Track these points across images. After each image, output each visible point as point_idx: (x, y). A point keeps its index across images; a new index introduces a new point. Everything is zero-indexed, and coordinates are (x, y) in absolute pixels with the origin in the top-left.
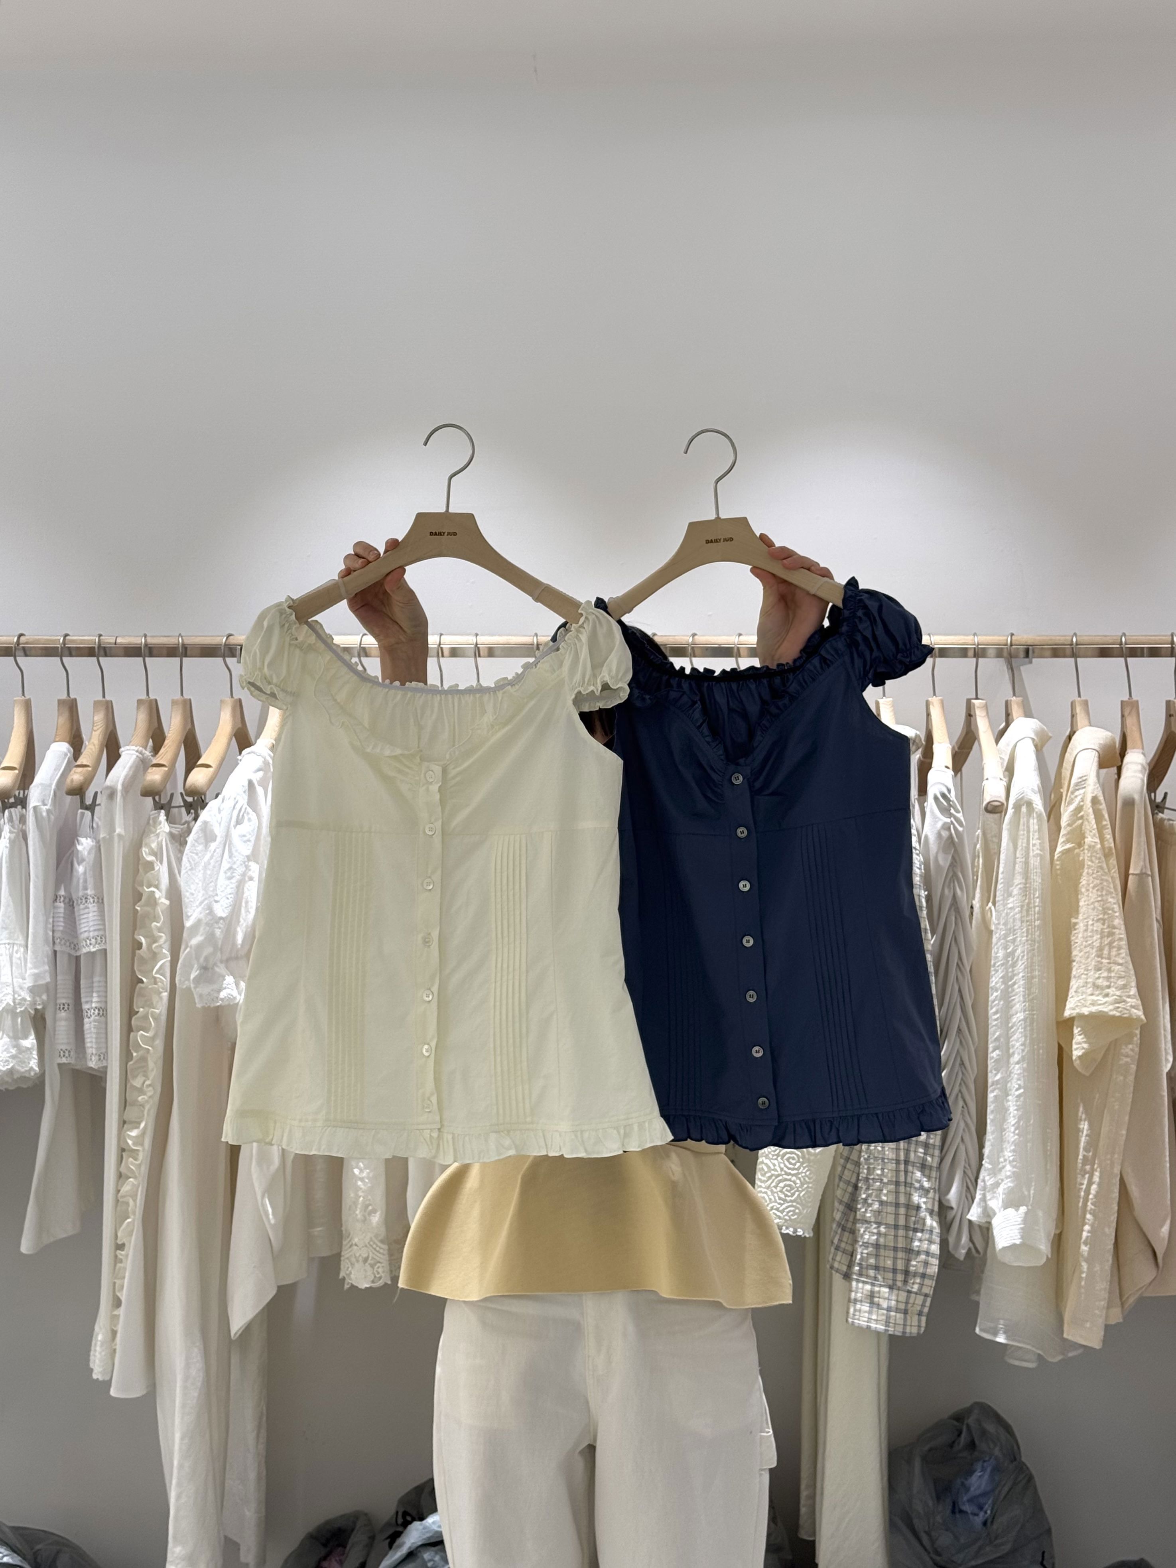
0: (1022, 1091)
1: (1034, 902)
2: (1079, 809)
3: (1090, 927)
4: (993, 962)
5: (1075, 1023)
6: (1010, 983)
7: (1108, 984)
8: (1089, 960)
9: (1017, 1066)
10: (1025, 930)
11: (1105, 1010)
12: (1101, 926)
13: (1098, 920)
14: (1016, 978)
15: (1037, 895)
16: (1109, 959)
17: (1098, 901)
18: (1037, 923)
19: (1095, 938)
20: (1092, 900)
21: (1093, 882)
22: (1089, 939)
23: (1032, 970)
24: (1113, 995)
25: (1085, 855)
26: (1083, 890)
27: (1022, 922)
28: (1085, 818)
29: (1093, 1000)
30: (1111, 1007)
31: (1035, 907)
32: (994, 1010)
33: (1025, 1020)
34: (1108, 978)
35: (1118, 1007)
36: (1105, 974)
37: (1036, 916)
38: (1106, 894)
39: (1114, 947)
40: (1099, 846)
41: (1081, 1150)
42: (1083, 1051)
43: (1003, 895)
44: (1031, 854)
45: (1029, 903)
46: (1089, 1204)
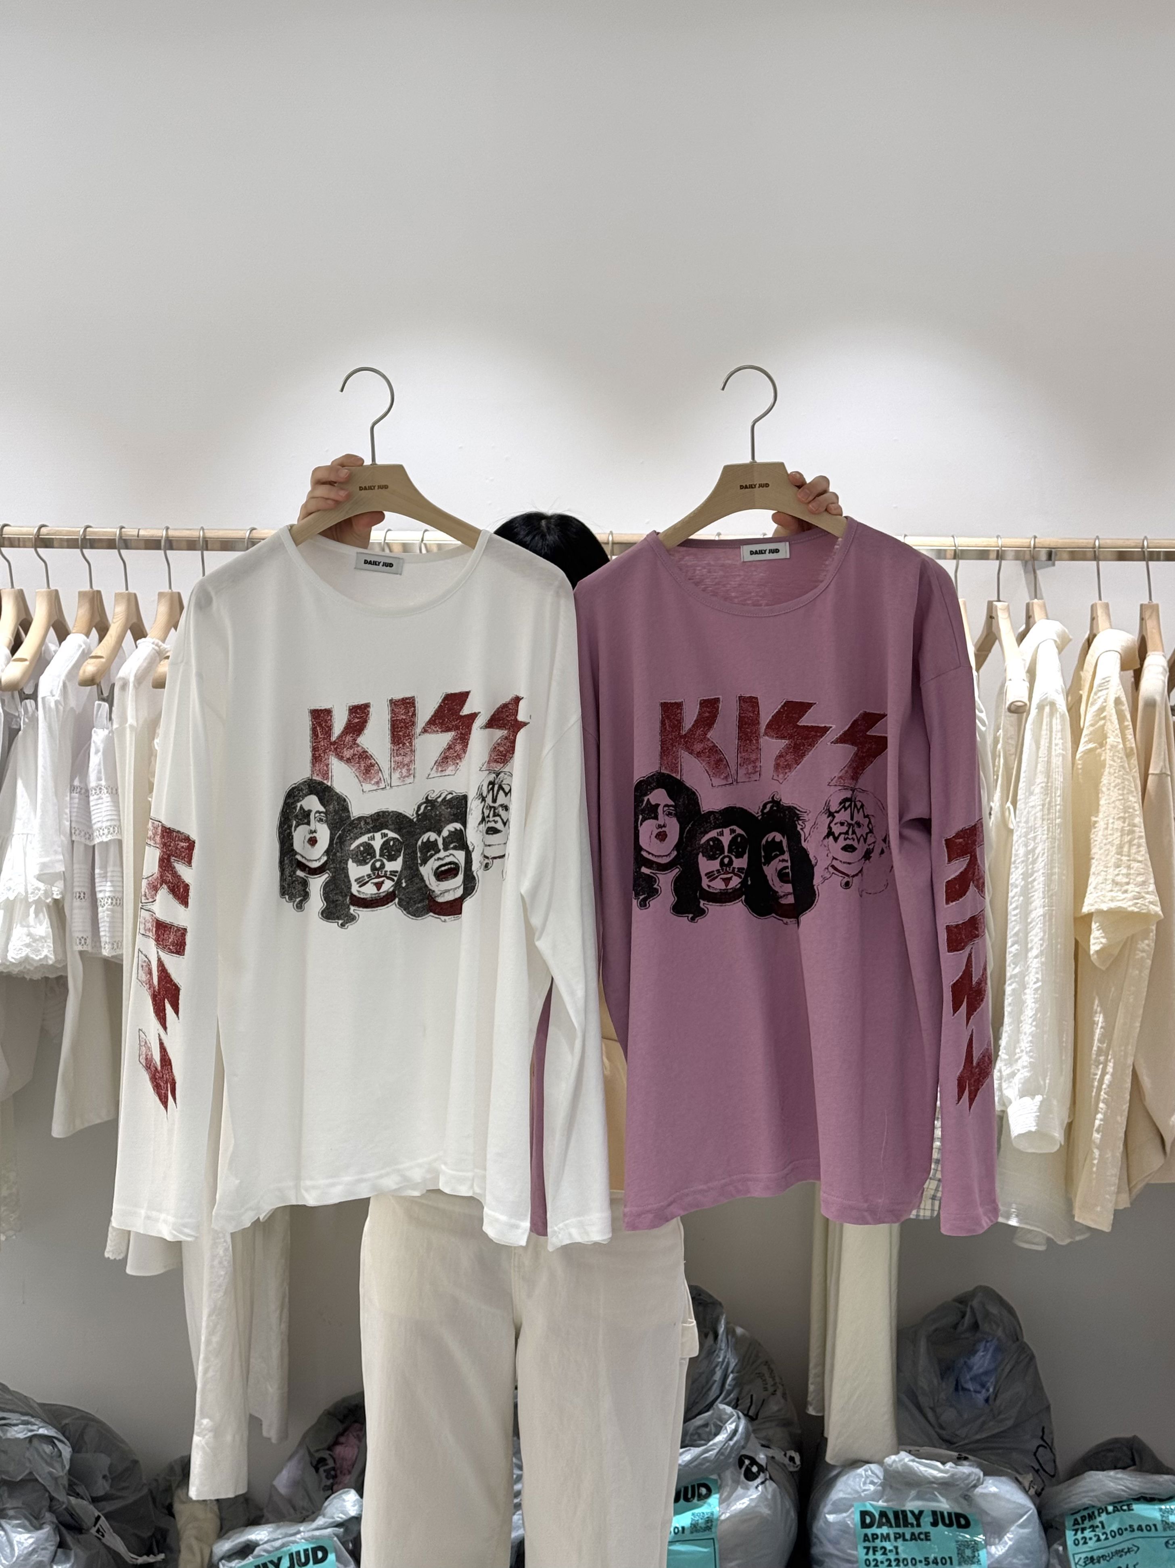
0: (1040, 984)
1: (1056, 801)
2: (1102, 709)
3: (1110, 826)
4: (1013, 859)
5: (1094, 918)
6: (1030, 880)
7: (1127, 880)
8: (1109, 857)
9: (1036, 960)
10: (1046, 828)
11: (1125, 906)
12: (1122, 825)
13: (1119, 818)
14: (1036, 875)
15: (1058, 794)
16: (1129, 856)
17: (1119, 800)
18: (1058, 821)
19: (1115, 836)
20: (1113, 799)
21: (1114, 781)
22: (1109, 837)
23: (1052, 868)
24: (1132, 892)
25: (1107, 755)
26: (1104, 789)
27: (1043, 820)
28: (1108, 717)
29: (1112, 897)
30: (1130, 903)
31: (1056, 805)
32: (1014, 905)
33: (1044, 915)
34: (1128, 875)
35: (1138, 903)
36: (1124, 871)
37: (1057, 814)
38: (1128, 793)
39: (1134, 845)
40: (1121, 746)
41: (1096, 1042)
42: (1101, 945)
43: (1025, 794)
44: (1053, 753)
45: (1050, 803)
46: (1102, 1093)
